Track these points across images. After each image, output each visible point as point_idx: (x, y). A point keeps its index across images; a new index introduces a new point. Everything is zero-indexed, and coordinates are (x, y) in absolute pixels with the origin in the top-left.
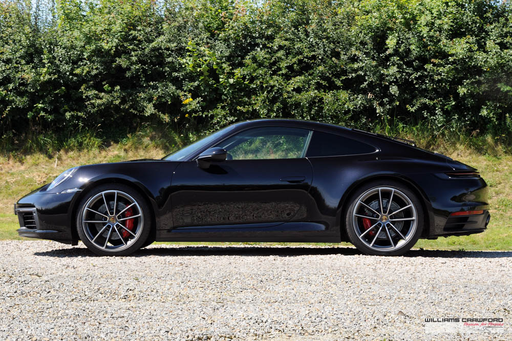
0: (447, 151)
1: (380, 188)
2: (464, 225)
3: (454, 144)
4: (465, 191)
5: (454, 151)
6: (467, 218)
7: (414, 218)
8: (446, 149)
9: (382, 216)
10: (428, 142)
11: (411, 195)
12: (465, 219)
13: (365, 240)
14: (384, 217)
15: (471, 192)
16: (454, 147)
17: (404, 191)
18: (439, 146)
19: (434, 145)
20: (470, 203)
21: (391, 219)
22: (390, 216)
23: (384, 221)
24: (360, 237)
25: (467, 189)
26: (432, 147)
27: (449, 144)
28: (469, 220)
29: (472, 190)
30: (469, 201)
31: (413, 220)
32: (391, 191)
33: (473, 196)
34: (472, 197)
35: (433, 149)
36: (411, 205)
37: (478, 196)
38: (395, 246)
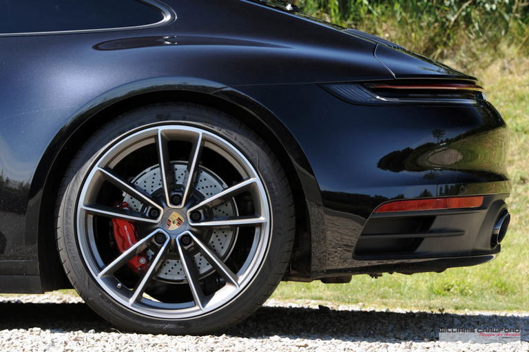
0: (477, 59)
1: (161, 129)
2: (421, 239)
3: (494, 42)
4: (432, 139)
5: (492, 61)
6: (430, 219)
7: (262, 219)
8: (474, 55)
9: (168, 213)
10: (432, 40)
11: (254, 147)
12: (424, 223)
13: (114, 286)
14: (175, 216)
15: (447, 140)
16: (492, 51)
17: (234, 136)
18: (455, 48)
19: (445, 44)
20: (445, 172)
21: (194, 221)
22: (192, 213)
23: (174, 227)
24: (99, 278)
25: (437, 133)
26: (439, 51)
27: (482, 43)
28: (436, 225)
29: (450, 134)
30: (444, 168)
31: (260, 225)
32: (195, 137)
33: (453, 152)
34: (451, 157)
35: (442, 55)
36: (255, 179)
37: (470, 154)
38: (204, 302)
